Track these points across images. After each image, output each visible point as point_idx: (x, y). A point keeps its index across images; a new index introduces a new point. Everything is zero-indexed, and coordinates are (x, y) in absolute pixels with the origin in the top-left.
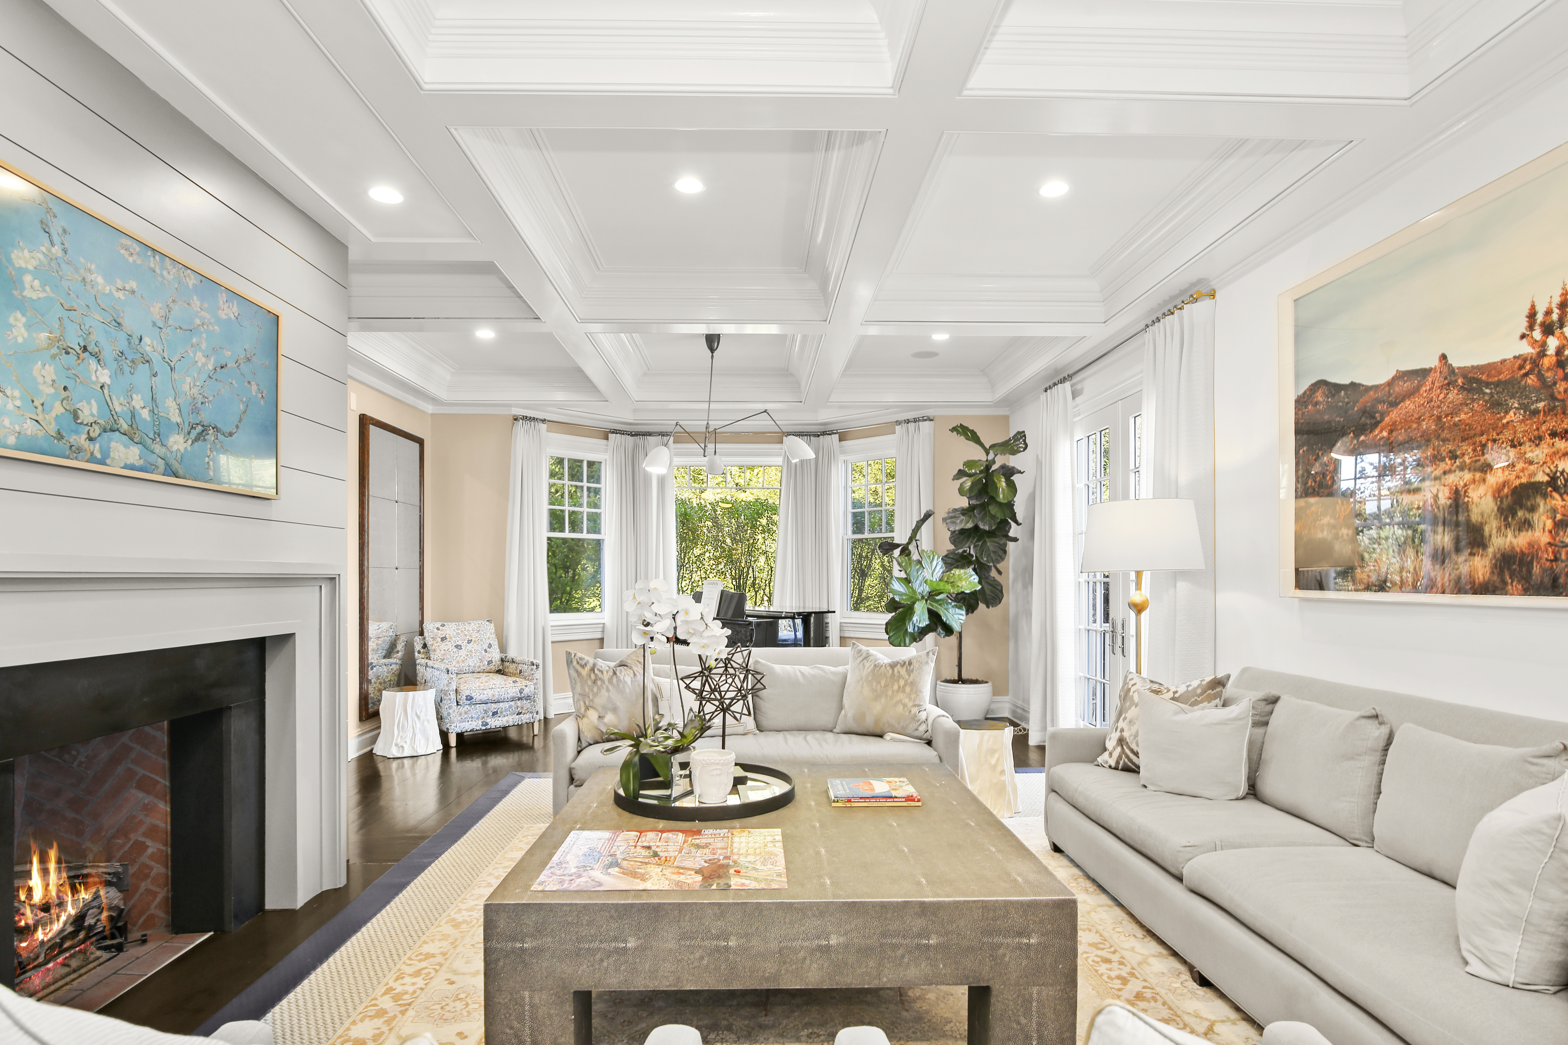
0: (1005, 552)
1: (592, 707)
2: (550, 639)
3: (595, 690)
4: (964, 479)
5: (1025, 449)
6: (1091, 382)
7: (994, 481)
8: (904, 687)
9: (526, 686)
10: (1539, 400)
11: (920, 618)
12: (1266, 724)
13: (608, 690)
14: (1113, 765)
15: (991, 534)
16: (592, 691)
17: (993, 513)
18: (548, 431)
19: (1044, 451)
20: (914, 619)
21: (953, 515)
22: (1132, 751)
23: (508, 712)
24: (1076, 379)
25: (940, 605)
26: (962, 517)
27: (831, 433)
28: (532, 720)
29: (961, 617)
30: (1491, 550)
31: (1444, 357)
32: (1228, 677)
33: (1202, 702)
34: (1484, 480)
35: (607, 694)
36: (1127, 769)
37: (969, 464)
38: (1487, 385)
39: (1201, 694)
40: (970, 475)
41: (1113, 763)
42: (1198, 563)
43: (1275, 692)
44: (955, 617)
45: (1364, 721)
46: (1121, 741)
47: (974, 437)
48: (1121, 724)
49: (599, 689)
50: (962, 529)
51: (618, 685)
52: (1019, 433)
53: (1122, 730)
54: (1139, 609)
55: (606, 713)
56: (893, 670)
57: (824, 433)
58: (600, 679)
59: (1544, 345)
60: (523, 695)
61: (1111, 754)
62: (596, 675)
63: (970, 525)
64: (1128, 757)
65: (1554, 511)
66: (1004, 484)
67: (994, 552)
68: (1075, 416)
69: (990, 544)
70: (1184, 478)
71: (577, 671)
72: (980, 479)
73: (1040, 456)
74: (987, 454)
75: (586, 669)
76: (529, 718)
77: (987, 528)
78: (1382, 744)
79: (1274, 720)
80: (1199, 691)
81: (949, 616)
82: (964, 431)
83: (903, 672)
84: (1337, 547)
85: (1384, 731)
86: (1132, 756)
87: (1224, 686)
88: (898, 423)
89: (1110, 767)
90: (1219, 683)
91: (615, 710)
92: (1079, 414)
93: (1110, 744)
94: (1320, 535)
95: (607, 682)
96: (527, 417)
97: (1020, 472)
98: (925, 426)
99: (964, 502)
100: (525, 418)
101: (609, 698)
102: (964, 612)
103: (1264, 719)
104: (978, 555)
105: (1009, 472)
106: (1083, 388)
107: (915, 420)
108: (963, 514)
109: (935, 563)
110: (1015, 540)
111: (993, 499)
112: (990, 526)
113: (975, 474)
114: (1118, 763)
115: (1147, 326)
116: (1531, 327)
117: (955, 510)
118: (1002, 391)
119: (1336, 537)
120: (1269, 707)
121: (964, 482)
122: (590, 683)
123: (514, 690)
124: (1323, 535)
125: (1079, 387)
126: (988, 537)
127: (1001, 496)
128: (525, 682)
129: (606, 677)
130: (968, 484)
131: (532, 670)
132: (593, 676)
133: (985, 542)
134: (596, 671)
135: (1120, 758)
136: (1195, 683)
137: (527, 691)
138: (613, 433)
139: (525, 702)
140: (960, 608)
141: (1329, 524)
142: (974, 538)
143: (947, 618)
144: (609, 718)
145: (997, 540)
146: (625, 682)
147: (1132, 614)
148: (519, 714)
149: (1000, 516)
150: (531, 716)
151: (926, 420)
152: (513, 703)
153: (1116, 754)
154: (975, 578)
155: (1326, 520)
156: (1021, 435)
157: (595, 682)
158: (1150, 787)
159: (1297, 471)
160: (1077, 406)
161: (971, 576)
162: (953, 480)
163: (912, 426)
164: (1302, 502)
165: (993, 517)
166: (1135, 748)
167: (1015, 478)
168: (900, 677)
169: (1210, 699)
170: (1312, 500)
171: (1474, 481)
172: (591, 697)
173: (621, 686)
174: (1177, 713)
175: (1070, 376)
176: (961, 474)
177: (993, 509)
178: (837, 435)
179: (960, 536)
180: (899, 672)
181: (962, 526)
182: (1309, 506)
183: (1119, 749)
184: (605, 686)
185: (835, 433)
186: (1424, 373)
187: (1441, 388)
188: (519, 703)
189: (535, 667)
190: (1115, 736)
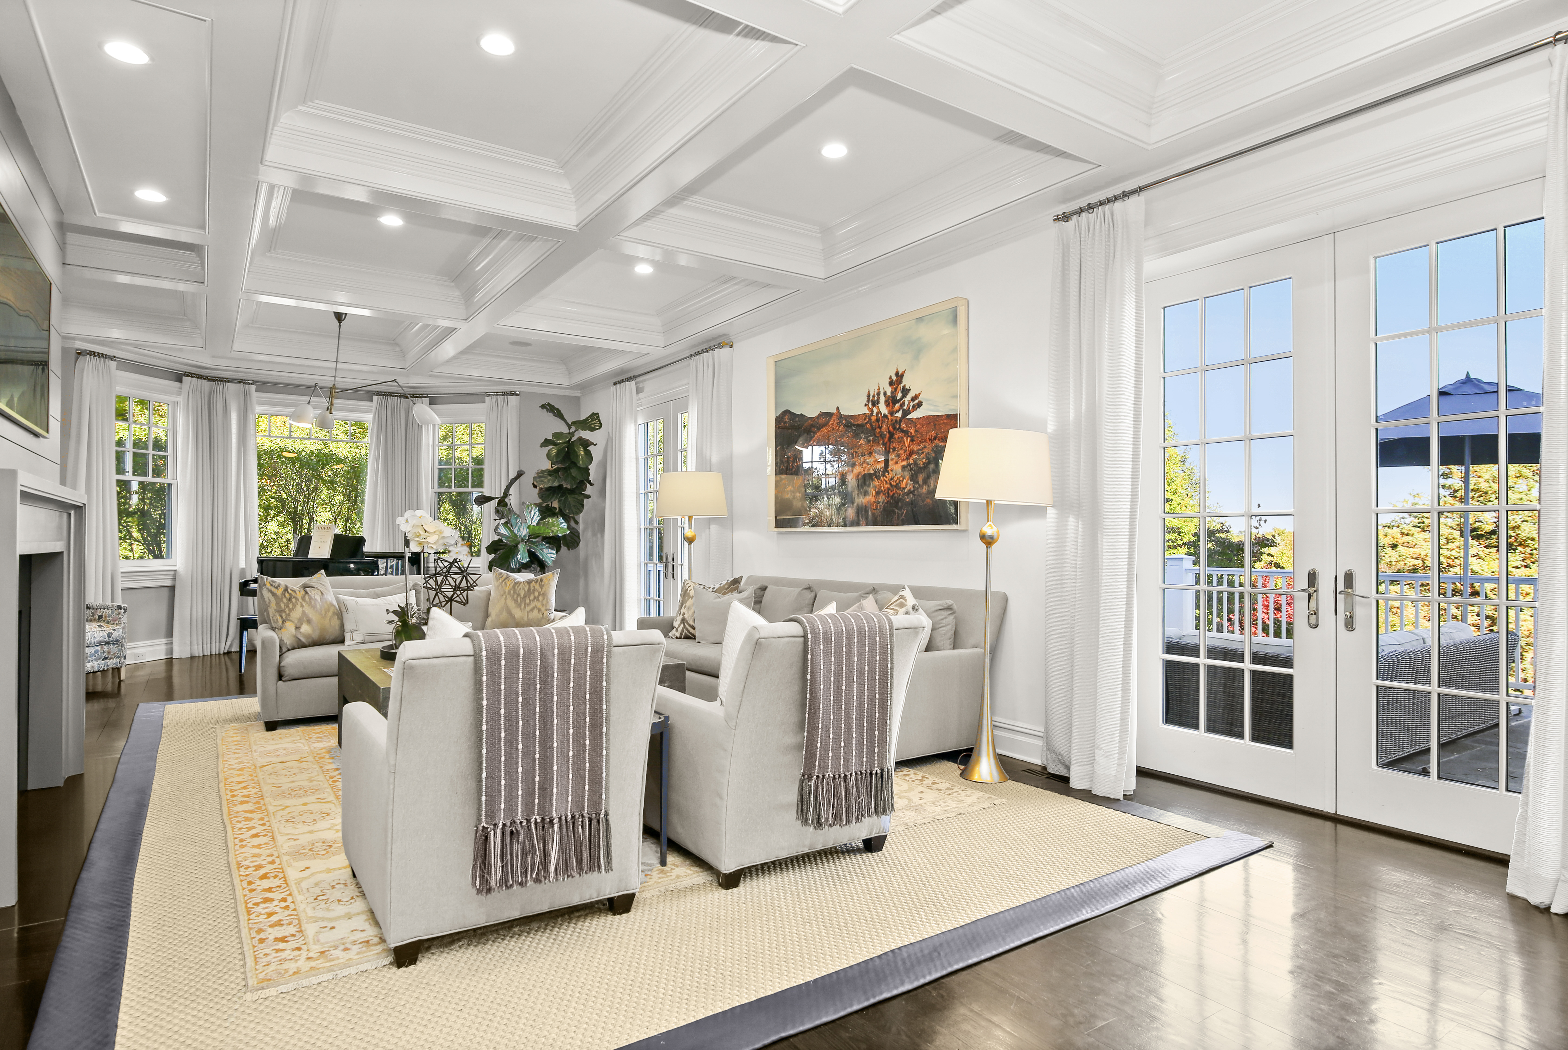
0: (583, 506)
1: (289, 620)
2: (120, 585)
3: (291, 606)
4: (551, 447)
5: (600, 427)
6: (651, 384)
7: (575, 450)
8: (538, 597)
9: (114, 630)
10: (871, 436)
11: (522, 556)
12: (761, 602)
13: (302, 606)
14: (678, 636)
15: (572, 491)
16: (288, 607)
17: (574, 475)
18: (117, 369)
19: (614, 430)
20: (519, 556)
21: (541, 474)
22: (690, 625)
23: (94, 658)
24: (638, 379)
25: (537, 546)
26: (549, 477)
27: (421, 396)
28: (119, 665)
29: (553, 556)
30: (855, 505)
31: (838, 408)
32: (742, 577)
33: (728, 593)
34: (852, 471)
35: (301, 609)
36: (687, 637)
37: (557, 435)
38: (854, 425)
39: (728, 588)
40: (555, 444)
41: (678, 635)
42: (723, 513)
43: (765, 584)
44: (548, 555)
45: (804, 591)
46: (683, 621)
47: (559, 414)
48: (683, 610)
49: (294, 605)
50: (550, 487)
51: (310, 602)
52: (594, 414)
53: (684, 614)
54: (690, 541)
55: (302, 624)
56: (530, 586)
57: (414, 396)
58: (294, 597)
59: (872, 411)
60: (111, 639)
61: (677, 630)
62: (290, 594)
63: (556, 484)
64: (687, 630)
65: (875, 487)
66: (582, 453)
67: (574, 506)
68: (638, 406)
69: (571, 499)
70: (715, 459)
71: (271, 592)
72: (564, 448)
73: (611, 434)
74: (570, 428)
75: (280, 589)
76: (116, 663)
77: (569, 487)
78: (812, 601)
79: (764, 600)
80: (726, 586)
81: (544, 555)
82: (550, 408)
83: (537, 586)
84: (794, 503)
85: (813, 594)
86: (690, 628)
87: (739, 583)
88: (488, 394)
89: (677, 638)
90: (736, 582)
91: (309, 621)
92: (641, 406)
93: (676, 624)
94: (787, 497)
95: (300, 600)
96: (94, 353)
97: (593, 444)
98: (512, 399)
99: (547, 465)
100: (93, 354)
101: (304, 612)
102: (555, 552)
103: (759, 599)
104: (562, 508)
105: (586, 444)
106: (643, 387)
107: (504, 394)
108: (550, 475)
109: (533, 513)
110: (588, 497)
111: (574, 464)
112: (572, 485)
113: (560, 443)
114: (681, 634)
115: (691, 355)
116: (868, 401)
117: (543, 471)
118: (578, 379)
119: (794, 497)
120: (762, 592)
121: (551, 449)
122: (285, 600)
123: (101, 634)
124: (788, 496)
125: (641, 385)
126: (569, 494)
127: (581, 462)
128: (111, 627)
129: (299, 595)
130: (554, 452)
131: (119, 614)
132: (287, 595)
133: (567, 498)
134: (290, 591)
135: (683, 631)
136: (724, 582)
137: (115, 635)
138: (188, 376)
139: (112, 646)
140: (552, 549)
141: (791, 491)
142: (558, 494)
143: (543, 557)
144: (305, 628)
145: (576, 496)
146: (316, 599)
147: (686, 544)
148: (105, 659)
149: (579, 478)
150: (118, 661)
151: (513, 395)
152: (99, 648)
153: (680, 629)
154: (564, 525)
155: (789, 488)
156: (595, 416)
157: (290, 600)
158: (702, 642)
159: (776, 459)
160: (640, 399)
161: (562, 523)
162: (541, 447)
163: (500, 398)
164: (778, 477)
165: (574, 478)
166: (692, 623)
167: (591, 448)
168: (534, 590)
169: (732, 591)
170: (783, 476)
171: (849, 471)
172: (287, 612)
173: (313, 602)
174: (716, 598)
175: (635, 377)
176: (546, 443)
177: (574, 472)
178: (427, 399)
179: (547, 493)
180: (534, 587)
181: (550, 485)
182: (781, 479)
183: (682, 625)
184: (299, 603)
185: (426, 397)
186: (830, 415)
187: (837, 423)
188: (106, 648)
189: (123, 611)
190: (680, 618)
